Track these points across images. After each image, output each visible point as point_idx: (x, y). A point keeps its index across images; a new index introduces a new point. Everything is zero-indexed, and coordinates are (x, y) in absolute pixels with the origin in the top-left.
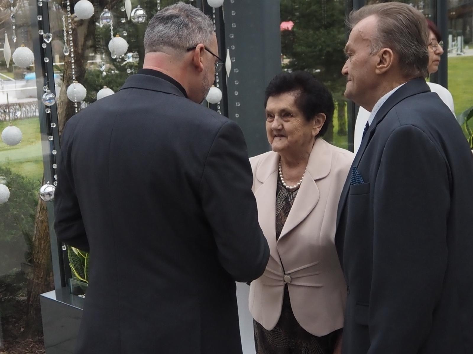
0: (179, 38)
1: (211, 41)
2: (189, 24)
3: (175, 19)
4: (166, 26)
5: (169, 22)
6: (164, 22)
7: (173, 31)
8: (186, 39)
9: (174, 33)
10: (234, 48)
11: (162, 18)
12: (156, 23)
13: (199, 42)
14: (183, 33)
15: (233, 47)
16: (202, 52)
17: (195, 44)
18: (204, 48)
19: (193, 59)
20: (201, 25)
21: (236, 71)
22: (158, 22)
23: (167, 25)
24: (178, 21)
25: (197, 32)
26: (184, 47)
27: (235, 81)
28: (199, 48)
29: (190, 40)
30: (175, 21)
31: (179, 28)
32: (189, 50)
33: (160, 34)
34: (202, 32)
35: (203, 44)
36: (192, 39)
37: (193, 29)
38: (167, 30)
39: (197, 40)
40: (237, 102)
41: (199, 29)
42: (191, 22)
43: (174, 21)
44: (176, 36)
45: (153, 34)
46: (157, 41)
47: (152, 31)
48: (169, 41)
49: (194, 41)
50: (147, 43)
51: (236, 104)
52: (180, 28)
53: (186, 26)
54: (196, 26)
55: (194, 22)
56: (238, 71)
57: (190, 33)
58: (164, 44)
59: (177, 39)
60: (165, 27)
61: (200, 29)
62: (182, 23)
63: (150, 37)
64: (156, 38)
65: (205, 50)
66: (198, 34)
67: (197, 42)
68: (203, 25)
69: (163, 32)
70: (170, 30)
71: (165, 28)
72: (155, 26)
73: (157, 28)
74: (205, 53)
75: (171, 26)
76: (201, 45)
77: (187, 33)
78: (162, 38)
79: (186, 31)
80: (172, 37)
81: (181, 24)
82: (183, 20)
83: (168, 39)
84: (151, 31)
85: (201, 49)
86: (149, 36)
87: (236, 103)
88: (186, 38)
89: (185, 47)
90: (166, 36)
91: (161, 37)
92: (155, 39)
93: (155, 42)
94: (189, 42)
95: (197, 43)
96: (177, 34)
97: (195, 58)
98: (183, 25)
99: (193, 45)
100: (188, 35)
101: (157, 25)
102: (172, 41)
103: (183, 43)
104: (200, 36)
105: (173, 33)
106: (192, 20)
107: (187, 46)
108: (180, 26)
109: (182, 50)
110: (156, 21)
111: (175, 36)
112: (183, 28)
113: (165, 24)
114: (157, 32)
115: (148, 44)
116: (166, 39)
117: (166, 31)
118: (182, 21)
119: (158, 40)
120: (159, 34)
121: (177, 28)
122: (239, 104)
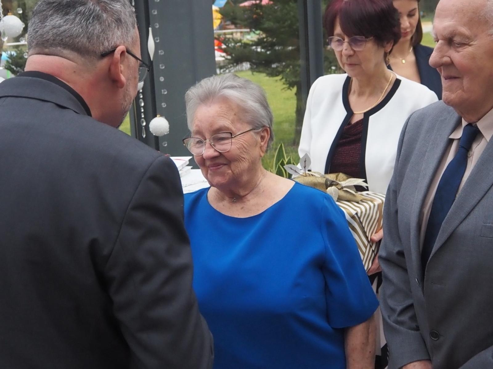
0: (88, 38)
1: (134, 39)
2: (102, 15)
3: (81, 8)
4: (67, 19)
5: (70, 11)
6: (62, 12)
7: (79, 27)
8: (99, 39)
9: (81, 30)
10: (157, 27)
11: (59, 3)
12: (49, 11)
13: (118, 43)
14: (94, 30)
15: (156, 25)
16: (123, 57)
17: (112, 47)
18: (126, 51)
19: (110, 70)
20: (120, 17)
21: (161, 53)
22: (52, 10)
23: (68, 17)
24: (85, 10)
25: (115, 27)
26: (95, 52)
27: (160, 65)
28: (120, 52)
29: (104, 40)
30: (81, 11)
31: (87, 21)
32: (104, 55)
33: (57, 30)
34: (121, 26)
35: (124, 45)
36: (107, 38)
37: (109, 23)
38: (69, 24)
39: (115, 40)
40: (163, 89)
41: (116, 21)
42: (105, 12)
43: (79, 10)
44: (84, 35)
45: (45, 30)
46: (52, 41)
47: (42, 24)
48: (72, 42)
49: (110, 42)
50: (33, 42)
51: (161, 92)
52: (90, 23)
53: (98, 18)
54: (113, 18)
55: (110, 11)
56: (163, 53)
57: (104, 29)
58: (64, 46)
59: (85, 40)
60: (65, 19)
61: (119, 21)
62: (92, 13)
63: (39, 33)
64: (50, 36)
65: (126, 53)
66: (116, 30)
67: (115, 43)
68: (123, 16)
69: (62, 29)
70: (73, 25)
71: (65, 22)
72: (47, 17)
73: (51, 21)
74: (127, 58)
75: (75, 19)
76: (121, 48)
77: (100, 30)
78: (61, 38)
79: (98, 27)
80: (76, 36)
81: (90, 15)
82: (94, 9)
83: (70, 40)
84: (40, 25)
85: (122, 53)
86: (37, 31)
87: (163, 91)
88: (98, 37)
89: (97, 52)
90: (67, 35)
91: (59, 35)
92: (48, 38)
93: (48, 42)
94: (103, 44)
95: (115, 45)
96: (84, 32)
97: (113, 68)
98: (94, 18)
99: (110, 48)
100: (101, 32)
101: (51, 15)
102: (78, 42)
103: (94, 45)
104: (119, 33)
105: (79, 31)
106: (106, 8)
107: (100, 50)
108: (89, 19)
109: (92, 57)
110: (48, 8)
111: (82, 36)
112: (93, 21)
113: (64, 16)
114: (51, 27)
115: (34, 44)
116: (67, 39)
117: (67, 27)
118: (92, 11)
119: (54, 40)
120: (55, 31)
121: (84, 22)
122: (165, 92)
